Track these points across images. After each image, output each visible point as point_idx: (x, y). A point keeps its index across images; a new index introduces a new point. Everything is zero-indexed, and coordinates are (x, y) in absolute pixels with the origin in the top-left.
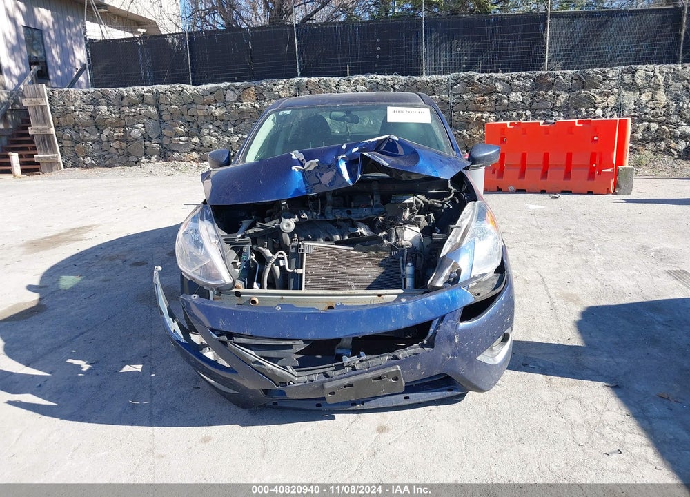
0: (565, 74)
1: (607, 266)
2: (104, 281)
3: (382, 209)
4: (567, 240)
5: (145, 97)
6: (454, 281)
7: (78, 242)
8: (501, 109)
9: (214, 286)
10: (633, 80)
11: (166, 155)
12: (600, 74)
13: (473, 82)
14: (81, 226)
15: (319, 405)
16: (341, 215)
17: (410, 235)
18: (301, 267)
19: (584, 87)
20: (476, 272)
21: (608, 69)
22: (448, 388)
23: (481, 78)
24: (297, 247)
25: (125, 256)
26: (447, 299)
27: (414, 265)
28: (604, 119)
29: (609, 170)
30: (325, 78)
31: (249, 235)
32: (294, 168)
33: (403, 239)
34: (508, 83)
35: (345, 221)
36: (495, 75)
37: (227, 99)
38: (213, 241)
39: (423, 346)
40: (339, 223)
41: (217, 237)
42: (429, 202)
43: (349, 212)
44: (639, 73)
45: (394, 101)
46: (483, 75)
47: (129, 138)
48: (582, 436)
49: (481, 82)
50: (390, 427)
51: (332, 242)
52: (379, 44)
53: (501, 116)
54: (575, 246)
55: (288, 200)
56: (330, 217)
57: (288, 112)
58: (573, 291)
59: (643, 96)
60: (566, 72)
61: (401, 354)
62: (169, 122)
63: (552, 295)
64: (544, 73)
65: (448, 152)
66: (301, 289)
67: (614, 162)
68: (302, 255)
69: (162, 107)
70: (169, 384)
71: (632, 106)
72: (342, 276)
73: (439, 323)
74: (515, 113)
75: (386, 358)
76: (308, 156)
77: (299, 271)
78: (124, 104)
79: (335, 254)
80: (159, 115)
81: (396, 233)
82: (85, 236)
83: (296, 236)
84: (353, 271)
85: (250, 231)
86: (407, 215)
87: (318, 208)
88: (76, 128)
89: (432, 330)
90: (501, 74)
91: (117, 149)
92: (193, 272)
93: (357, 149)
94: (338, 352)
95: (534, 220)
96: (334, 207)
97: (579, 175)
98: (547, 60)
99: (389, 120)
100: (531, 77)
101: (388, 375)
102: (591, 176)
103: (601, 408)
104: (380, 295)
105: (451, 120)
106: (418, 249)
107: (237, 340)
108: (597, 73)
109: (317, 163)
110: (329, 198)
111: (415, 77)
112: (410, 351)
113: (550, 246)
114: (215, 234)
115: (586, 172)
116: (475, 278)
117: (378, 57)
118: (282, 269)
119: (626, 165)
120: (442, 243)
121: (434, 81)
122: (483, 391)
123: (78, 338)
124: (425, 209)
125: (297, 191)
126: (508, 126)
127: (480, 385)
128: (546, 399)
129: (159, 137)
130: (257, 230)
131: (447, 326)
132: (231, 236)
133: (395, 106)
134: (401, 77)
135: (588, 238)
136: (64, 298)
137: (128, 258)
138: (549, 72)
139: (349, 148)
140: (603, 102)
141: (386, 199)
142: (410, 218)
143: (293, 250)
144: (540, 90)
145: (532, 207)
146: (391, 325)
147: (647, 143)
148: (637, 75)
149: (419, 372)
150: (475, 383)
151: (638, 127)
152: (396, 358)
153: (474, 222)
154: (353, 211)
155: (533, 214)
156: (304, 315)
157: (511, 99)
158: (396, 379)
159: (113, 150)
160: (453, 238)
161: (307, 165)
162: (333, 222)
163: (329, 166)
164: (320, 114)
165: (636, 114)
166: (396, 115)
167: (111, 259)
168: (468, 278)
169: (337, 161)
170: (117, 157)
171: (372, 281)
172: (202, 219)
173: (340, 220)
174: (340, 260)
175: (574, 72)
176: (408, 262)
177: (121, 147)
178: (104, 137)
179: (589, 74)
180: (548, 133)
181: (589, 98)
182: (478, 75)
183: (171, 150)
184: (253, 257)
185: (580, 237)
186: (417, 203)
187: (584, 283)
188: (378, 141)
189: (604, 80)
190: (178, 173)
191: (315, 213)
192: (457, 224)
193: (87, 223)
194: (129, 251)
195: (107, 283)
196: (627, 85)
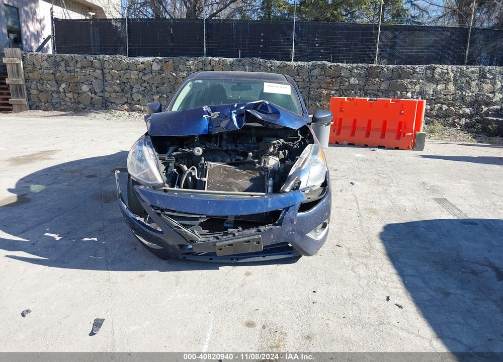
0: (388, 67)
1: (399, 194)
2: (69, 185)
3: (257, 146)
4: (376, 177)
5: (93, 62)
6: (296, 188)
7: (47, 160)
8: (344, 89)
9: (152, 185)
10: (433, 75)
11: (106, 105)
12: (411, 69)
13: (326, 68)
14: (48, 150)
15: (211, 259)
16: (231, 147)
17: (273, 162)
18: (205, 177)
19: (400, 77)
20: (310, 184)
21: (417, 66)
22: (288, 252)
23: (331, 66)
24: (203, 165)
25: (81, 171)
26: (291, 197)
27: (274, 179)
28: (412, 100)
29: (410, 134)
30: (223, 59)
31: (174, 156)
32: (204, 116)
33: (268, 164)
34: (349, 70)
35: (234, 151)
36: (341, 65)
37: (153, 68)
38: (152, 158)
39: (275, 225)
40: (229, 152)
41: (154, 155)
42: (286, 143)
43: (236, 146)
44: (437, 70)
45: (269, 79)
46: (333, 64)
47: (80, 91)
48: (364, 282)
49: (331, 69)
50: (253, 273)
51: (225, 163)
52: (262, 37)
53: (343, 93)
54: (381, 181)
55: (200, 136)
56: (225, 148)
57: (200, 81)
58: (374, 207)
59: (439, 86)
60: (389, 66)
61: (262, 228)
62: (110, 82)
63: (360, 209)
64: (374, 65)
65: (300, 114)
66: (204, 189)
67: (414, 129)
68: (206, 169)
69: (106, 71)
70: (117, 246)
71: (431, 93)
72: (229, 184)
73: (285, 212)
74: (352, 92)
75: (253, 231)
76: (214, 110)
77: (204, 179)
78: (78, 66)
79: (227, 171)
80: (103, 76)
81: (264, 161)
82: (51, 157)
83: (203, 158)
84: (237, 181)
85: (175, 153)
86: (271, 150)
87: (217, 142)
88: (41, 81)
89: (281, 215)
90: (345, 64)
91: (71, 98)
92: (138, 176)
93: (243, 107)
94: (226, 225)
95: (357, 164)
96: (228, 142)
97: (390, 137)
98: (377, 57)
99: (265, 91)
100: (365, 68)
101: (253, 240)
102: (398, 137)
103: (377, 269)
104: (252, 195)
105: (309, 94)
106: (277, 170)
107: (166, 213)
108: (409, 68)
109: (219, 114)
110: (225, 136)
111: (286, 62)
112: (268, 227)
113: (364, 180)
114: (153, 153)
115: (395, 134)
116: (308, 187)
117: (261, 46)
118: (193, 177)
119: (421, 132)
120: (291, 167)
121: (299, 66)
122: (310, 255)
123: (55, 219)
124: (283, 147)
125: (205, 130)
126: (346, 100)
127: (307, 252)
128: (347, 264)
129: (102, 92)
130: (179, 153)
131: (290, 214)
132: (163, 156)
133: (269, 82)
134: (276, 61)
135: (389, 176)
136: (42, 195)
137: (83, 172)
138: (378, 65)
139: (239, 106)
140: (412, 88)
141: (259, 140)
142: (273, 151)
143: (200, 166)
144: (371, 77)
145: (357, 155)
146: (258, 210)
147: (440, 118)
148: (435, 72)
149: (272, 240)
150: (304, 250)
151: (434, 107)
152: (259, 231)
153: (310, 156)
154: (238, 145)
155: (357, 159)
156: (208, 201)
157: (351, 82)
158: (258, 243)
159: (67, 99)
160: (297, 164)
161: (212, 114)
162: (226, 151)
163: (226, 117)
164: (221, 84)
165: (433, 98)
166: (269, 88)
167: (72, 172)
168: (305, 187)
169: (231, 114)
170: (70, 104)
171: (247, 187)
172: (145, 145)
173: (231, 150)
174: (229, 174)
175: (394, 66)
176: (270, 177)
177: (73, 97)
178: (61, 90)
179: (404, 68)
180: (371, 107)
181: (403, 85)
182: (329, 64)
183: (110, 102)
184: (175, 170)
185: (385, 176)
186: (278, 143)
187: (382, 203)
188: (256, 103)
189: (414, 73)
190: (115, 118)
191: (215, 145)
192: (301, 156)
193: (52, 148)
194: (84, 168)
195: (71, 187)
196: (429, 78)
